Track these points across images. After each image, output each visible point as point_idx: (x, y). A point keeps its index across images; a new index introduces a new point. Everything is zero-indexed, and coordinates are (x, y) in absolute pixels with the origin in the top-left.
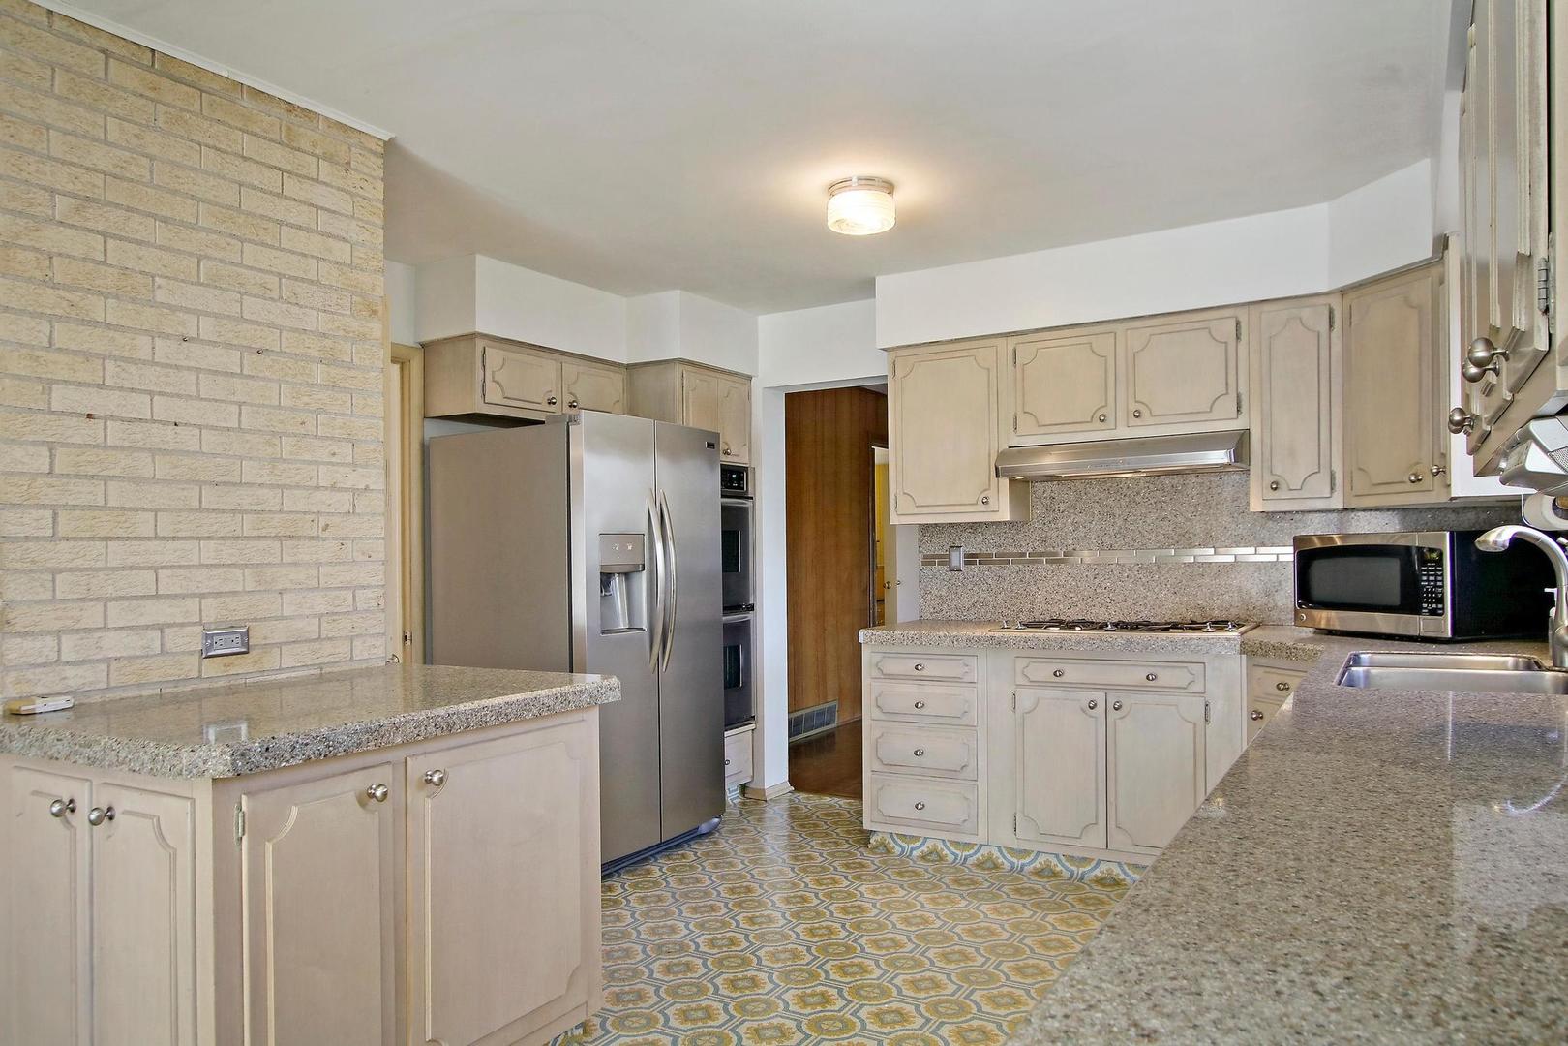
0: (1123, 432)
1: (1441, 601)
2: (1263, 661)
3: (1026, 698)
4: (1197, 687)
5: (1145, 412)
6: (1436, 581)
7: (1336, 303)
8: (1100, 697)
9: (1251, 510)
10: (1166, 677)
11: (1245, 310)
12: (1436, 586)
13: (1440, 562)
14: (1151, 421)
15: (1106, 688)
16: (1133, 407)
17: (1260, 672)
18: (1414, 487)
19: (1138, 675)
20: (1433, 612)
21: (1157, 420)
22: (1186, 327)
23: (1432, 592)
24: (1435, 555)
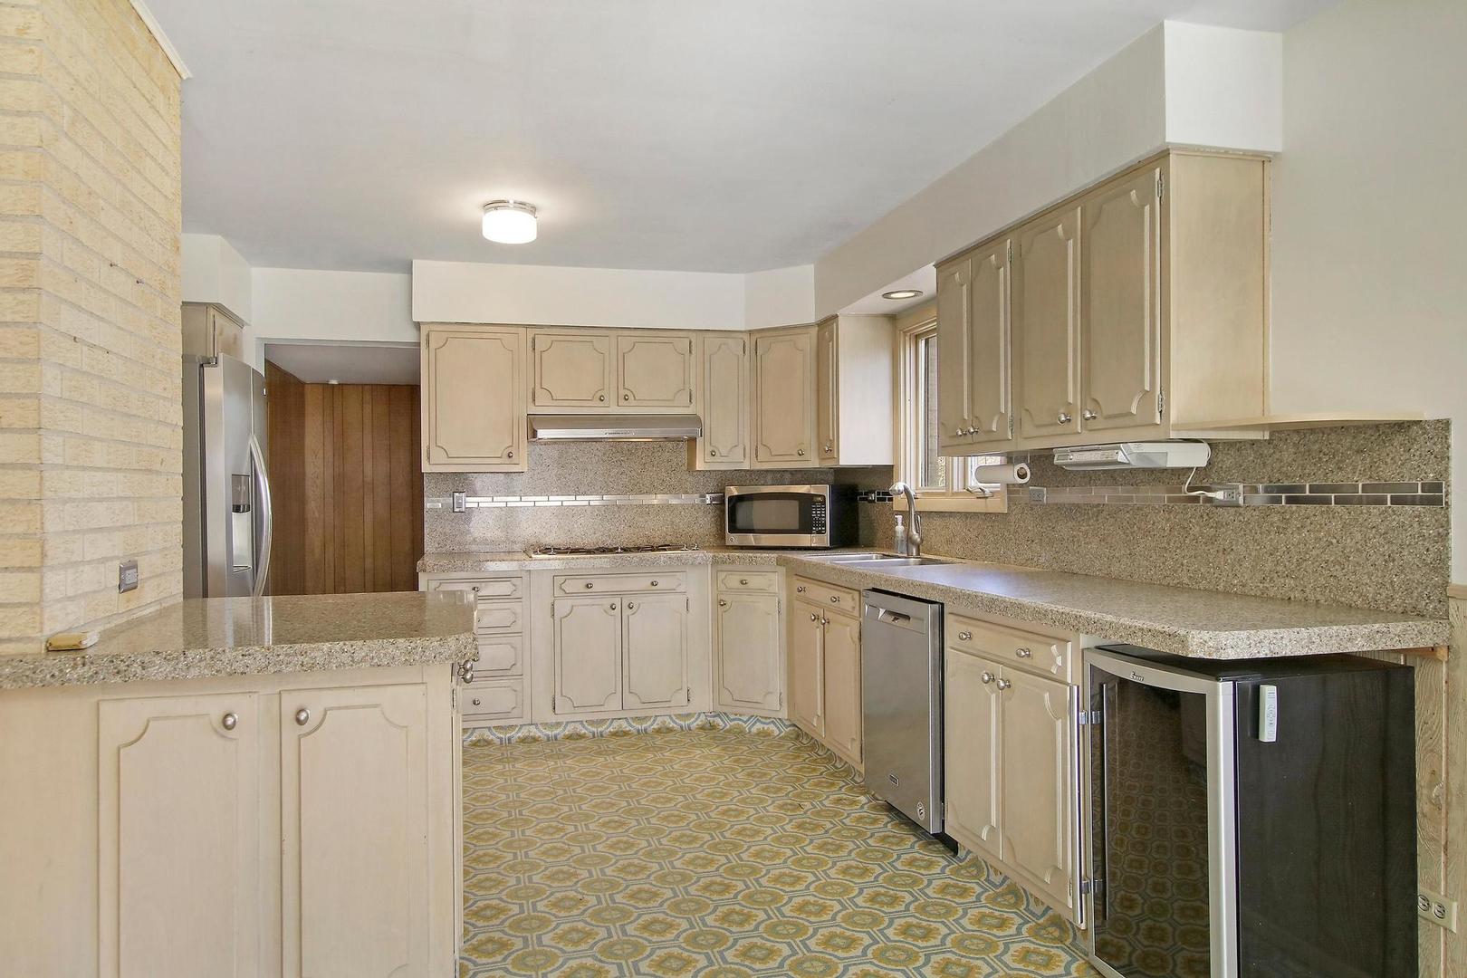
0: (614, 410)
1: (824, 525)
2: (724, 567)
3: (563, 606)
4: (682, 589)
5: (631, 398)
6: (821, 514)
7: (746, 337)
8: (617, 601)
9: (697, 469)
10: (664, 583)
11: (694, 334)
12: (821, 517)
13: (824, 503)
14: (634, 403)
15: (620, 594)
16: (622, 392)
17: (722, 575)
18: (801, 458)
19: (644, 583)
20: (819, 532)
21: (639, 403)
22: (657, 340)
23: (819, 520)
24: (820, 499)
